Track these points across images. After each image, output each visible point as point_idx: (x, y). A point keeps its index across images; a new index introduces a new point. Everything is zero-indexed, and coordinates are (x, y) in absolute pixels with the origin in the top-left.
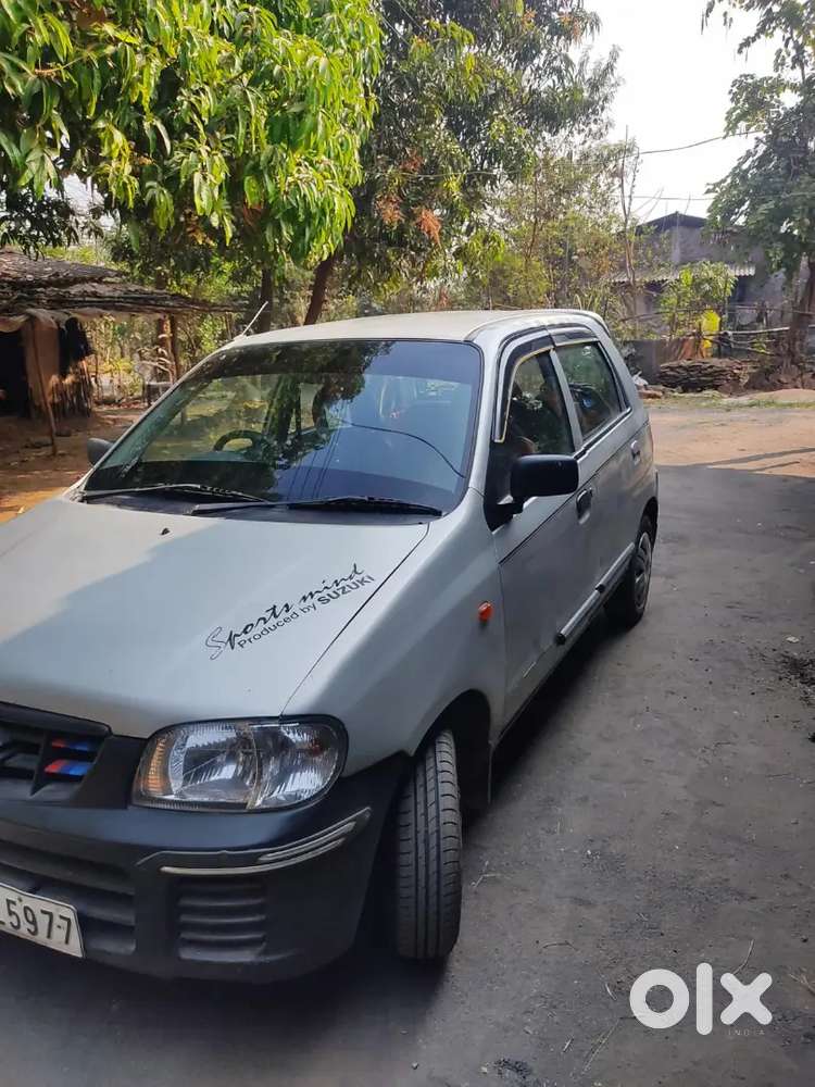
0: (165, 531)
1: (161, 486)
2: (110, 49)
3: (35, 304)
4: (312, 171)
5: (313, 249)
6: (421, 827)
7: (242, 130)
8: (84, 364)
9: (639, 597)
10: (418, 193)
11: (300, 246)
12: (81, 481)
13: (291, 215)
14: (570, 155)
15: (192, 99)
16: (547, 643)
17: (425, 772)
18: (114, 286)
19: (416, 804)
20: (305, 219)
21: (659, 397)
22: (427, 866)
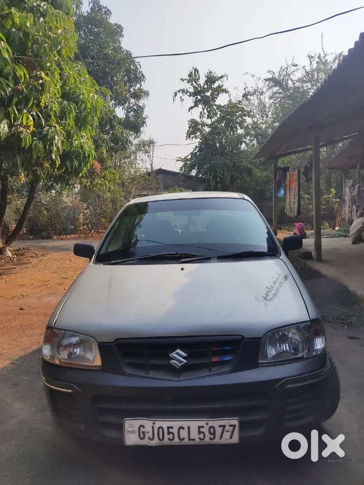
2: (41, 81)
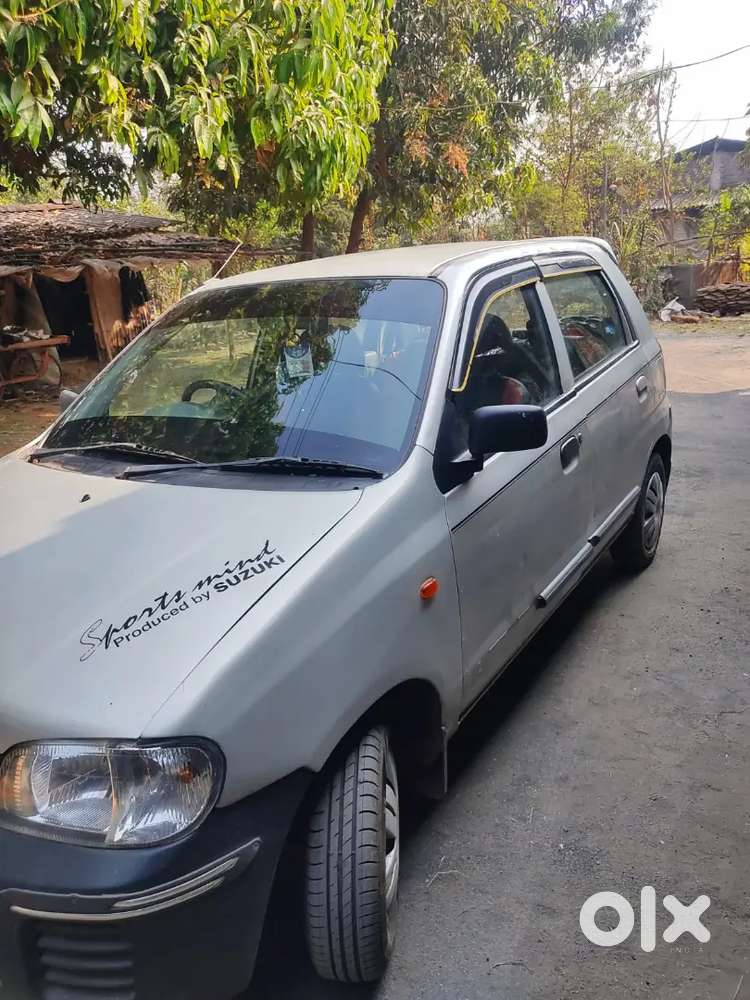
0: (86, 498)
1: (102, 444)
3: (91, 254)
4: (321, 110)
5: (326, 188)
6: (334, 849)
7: (243, 70)
8: (144, 310)
9: (649, 540)
10: (445, 128)
11: (312, 185)
12: (42, 435)
13: (301, 154)
14: (608, 87)
15: (191, 41)
16: (522, 607)
17: (343, 782)
18: (168, 234)
19: (330, 822)
20: (315, 158)
21: (696, 322)
22: (340, 894)
